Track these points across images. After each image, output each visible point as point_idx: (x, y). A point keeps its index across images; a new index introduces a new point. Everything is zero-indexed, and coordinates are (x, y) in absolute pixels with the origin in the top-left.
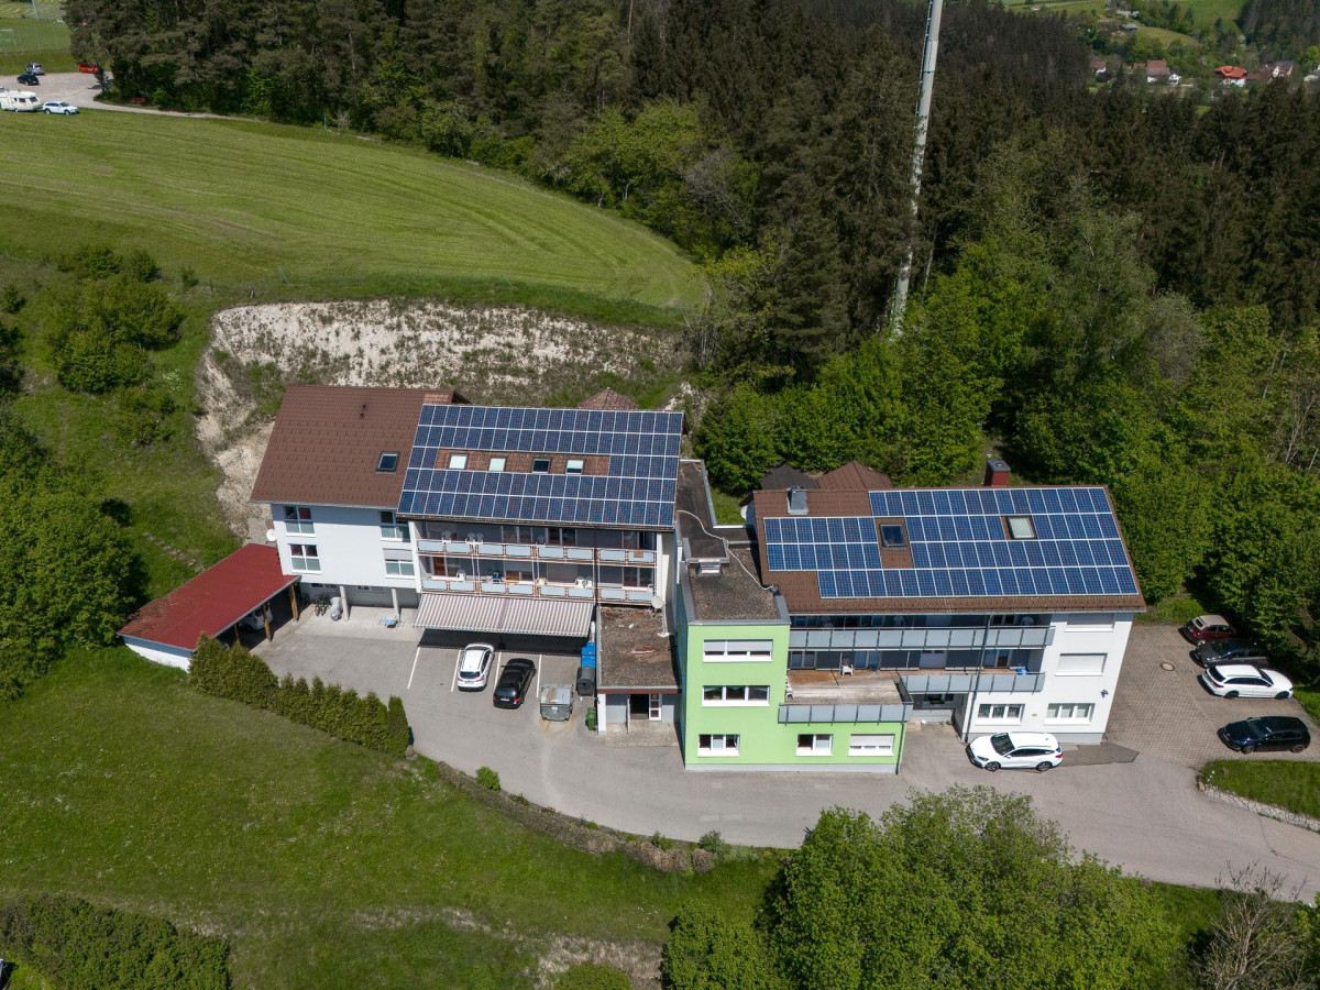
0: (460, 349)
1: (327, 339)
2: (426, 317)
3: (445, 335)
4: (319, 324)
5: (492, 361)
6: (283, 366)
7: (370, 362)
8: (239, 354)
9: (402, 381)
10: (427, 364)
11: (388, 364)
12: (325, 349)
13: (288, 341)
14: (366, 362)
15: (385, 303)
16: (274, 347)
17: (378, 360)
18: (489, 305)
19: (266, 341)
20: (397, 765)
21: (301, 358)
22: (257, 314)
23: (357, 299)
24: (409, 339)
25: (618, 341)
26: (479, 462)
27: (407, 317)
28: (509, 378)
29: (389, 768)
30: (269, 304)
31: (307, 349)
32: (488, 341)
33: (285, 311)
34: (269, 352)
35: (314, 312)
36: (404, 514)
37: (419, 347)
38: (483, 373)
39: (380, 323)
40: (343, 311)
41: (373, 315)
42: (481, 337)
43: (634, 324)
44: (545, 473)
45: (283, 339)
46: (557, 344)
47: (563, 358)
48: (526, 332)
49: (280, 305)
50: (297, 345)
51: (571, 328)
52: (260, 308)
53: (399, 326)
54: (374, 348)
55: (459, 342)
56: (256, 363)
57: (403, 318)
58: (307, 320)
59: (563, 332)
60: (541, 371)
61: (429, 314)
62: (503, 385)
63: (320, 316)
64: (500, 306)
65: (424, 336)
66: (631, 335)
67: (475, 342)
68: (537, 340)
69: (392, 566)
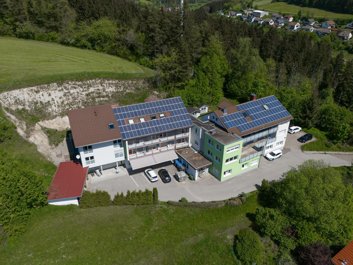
0: (84, 93)
1: (40, 97)
2: (70, 86)
3: (78, 90)
4: (35, 93)
5: (95, 95)
6: (27, 108)
7: (57, 102)
8: (11, 107)
9: (69, 106)
10: (76, 99)
11: (63, 101)
12: (40, 100)
13: (26, 100)
14: (56, 102)
15: (55, 84)
16: (22, 103)
17: (60, 101)
18: (88, 79)
19: (18, 102)
20: (157, 206)
21: (33, 105)
22: (12, 94)
23: (46, 84)
24: (67, 93)
25: (128, 84)
26: (137, 121)
27: (64, 87)
28: (102, 99)
29: (156, 208)
30: (14, 90)
31: (34, 102)
32: (92, 89)
33: (21, 91)
34: (20, 105)
35: (32, 90)
36: (125, 139)
37: (71, 95)
38: (93, 98)
39: (56, 90)
40: (42, 88)
41: (52, 88)
42: (89, 89)
43: (130, 78)
44: (156, 119)
45: (24, 100)
46: (112, 87)
47: (115, 91)
48: (101, 85)
49: (19, 90)
50: (30, 101)
51: (114, 82)
52: (12, 91)
53: (62, 90)
54: (57, 97)
55: (83, 91)
56: (18, 109)
57: (62, 87)
58: (30, 93)
59: (112, 84)
60: (110, 95)
61: (70, 85)
62: (101, 101)
63: (34, 91)
64: (91, 79)
65: (72, 91)
66: (131, 81)
67: (88, 90)
68: (106, 87)
69: (117, 155)
